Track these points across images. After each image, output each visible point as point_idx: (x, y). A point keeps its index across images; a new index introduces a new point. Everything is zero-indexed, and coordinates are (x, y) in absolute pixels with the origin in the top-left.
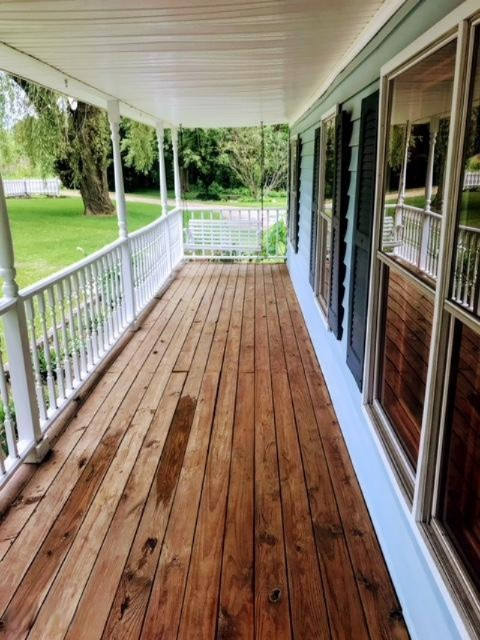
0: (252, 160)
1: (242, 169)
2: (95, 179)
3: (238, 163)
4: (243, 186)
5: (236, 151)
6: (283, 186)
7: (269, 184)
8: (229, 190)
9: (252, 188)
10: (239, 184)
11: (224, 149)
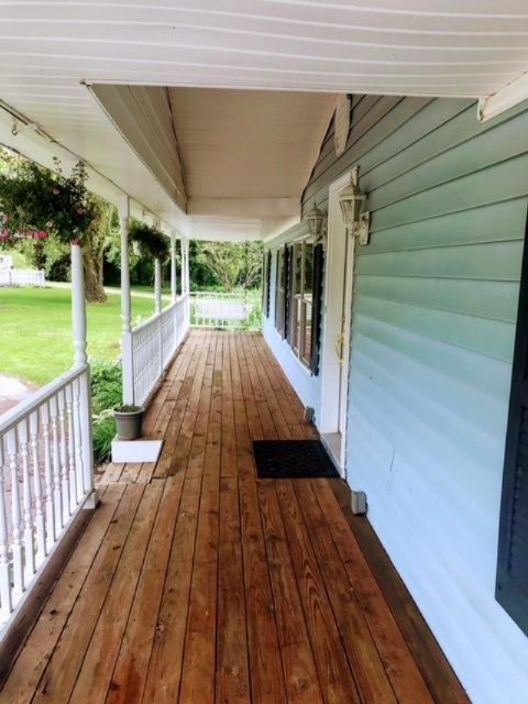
0: (227, 261)
1: (218, 268)
2: (93, 272)
3: (214, 262)
4: (216, 284)
5: (213, 252)
6: (255, 285)
7: (242, 283)
8: (203, 287)
9: (227, 286)
10: (213, 282)
11: (203, 250)
